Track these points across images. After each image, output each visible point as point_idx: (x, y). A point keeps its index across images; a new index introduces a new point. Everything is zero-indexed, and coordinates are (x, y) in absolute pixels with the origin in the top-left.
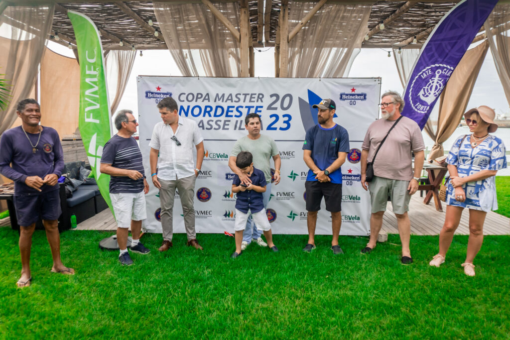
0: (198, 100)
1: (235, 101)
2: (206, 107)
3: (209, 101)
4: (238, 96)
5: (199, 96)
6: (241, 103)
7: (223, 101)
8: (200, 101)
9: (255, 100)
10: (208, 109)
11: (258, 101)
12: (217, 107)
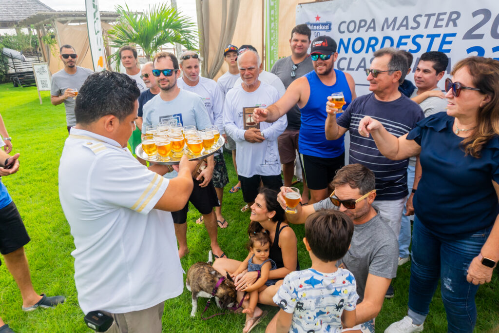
0: (361, 29)
1: (412, 28)
2: (371, 39)
3: (375, 30)
4: (418, 19)
5: (363, 23)
6: (421, 31)
7: (393, 29)
8: (363, 30)
9: (444, 23)
10: (373, 42)
11: (447, 25)
12: (385, 38)
